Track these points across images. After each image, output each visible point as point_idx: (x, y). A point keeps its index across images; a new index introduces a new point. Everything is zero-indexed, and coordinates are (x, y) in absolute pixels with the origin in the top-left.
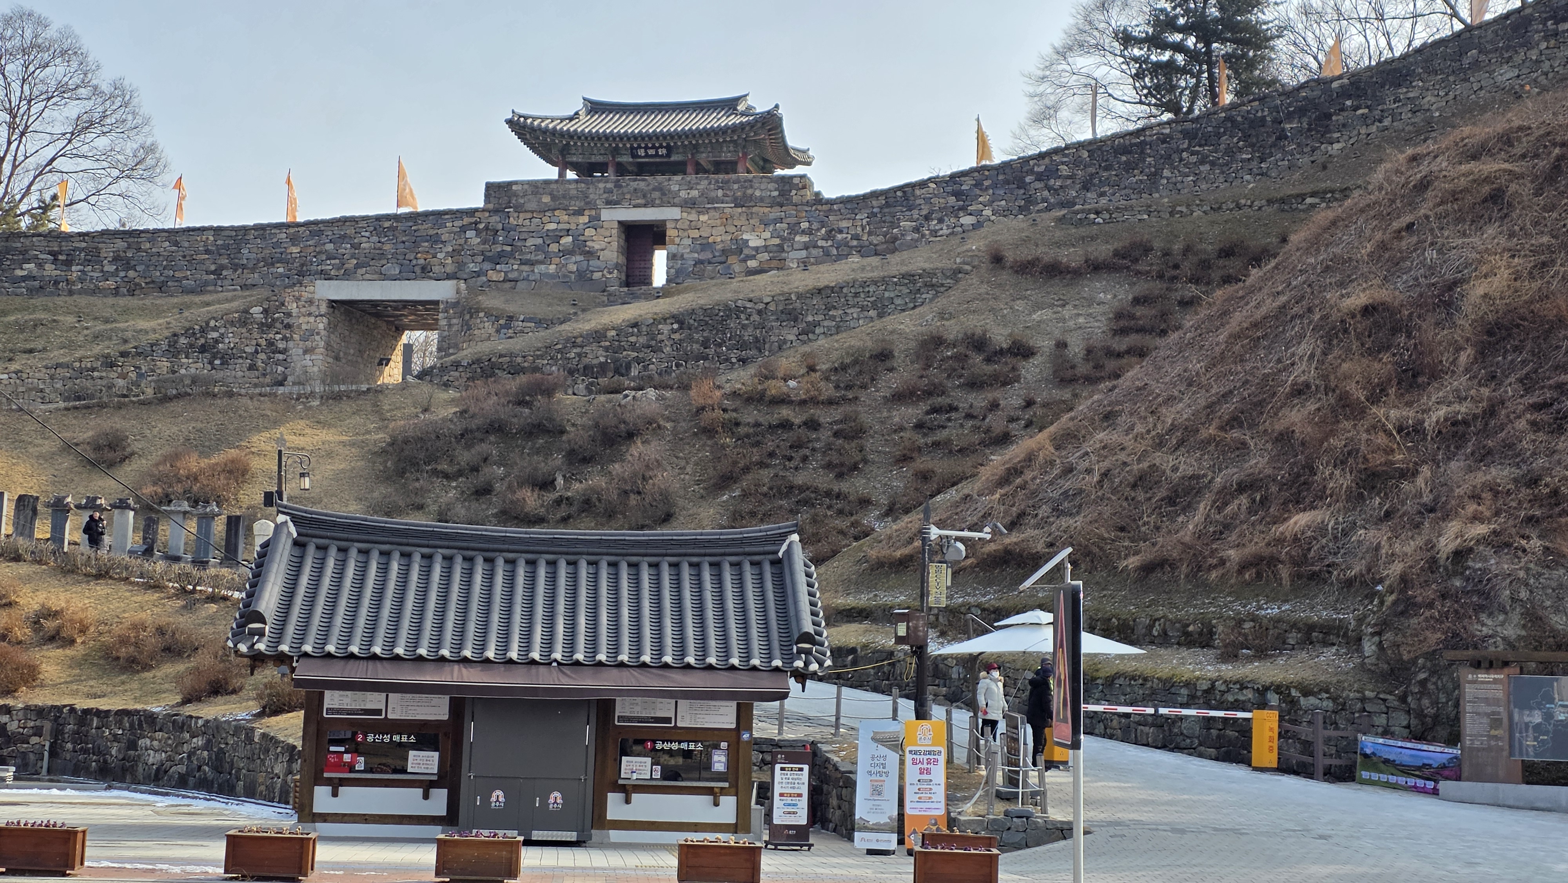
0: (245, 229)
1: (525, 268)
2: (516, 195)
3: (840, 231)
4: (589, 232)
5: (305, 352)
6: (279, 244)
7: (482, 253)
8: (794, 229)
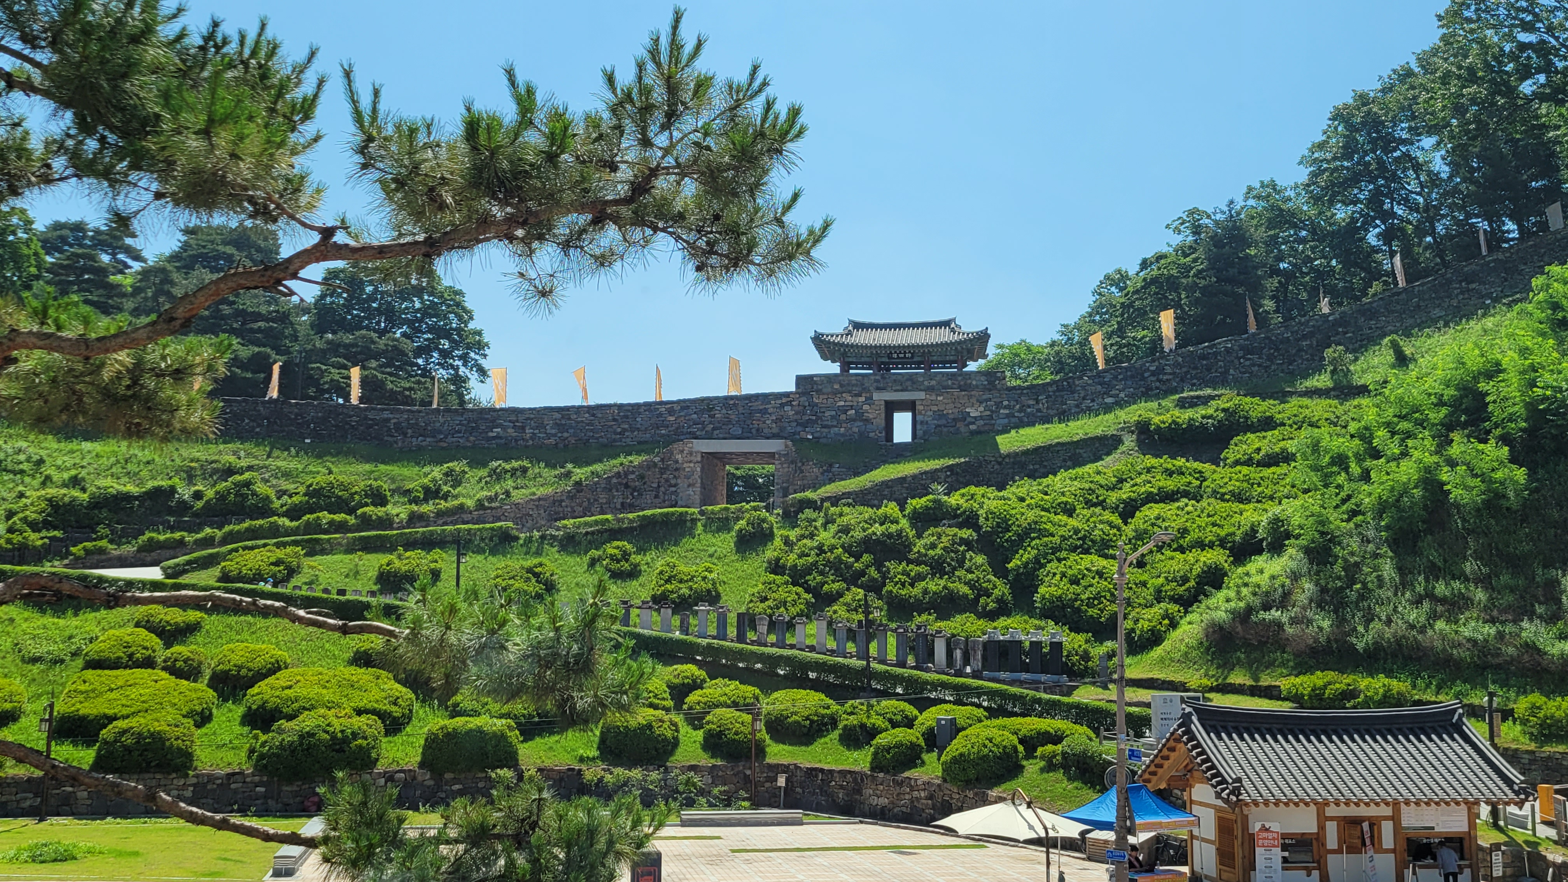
0: (638, 405)
1: (826, 430)
2: (815, 383)
3: (1029, 407)
4: (866, 407)
5: (689, 486)
6: (661, 414)
7: (796, 421)
8: (999, 405)
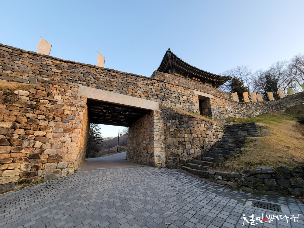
4: (191, 96)
5: (65, 131)
6: (46, 65)
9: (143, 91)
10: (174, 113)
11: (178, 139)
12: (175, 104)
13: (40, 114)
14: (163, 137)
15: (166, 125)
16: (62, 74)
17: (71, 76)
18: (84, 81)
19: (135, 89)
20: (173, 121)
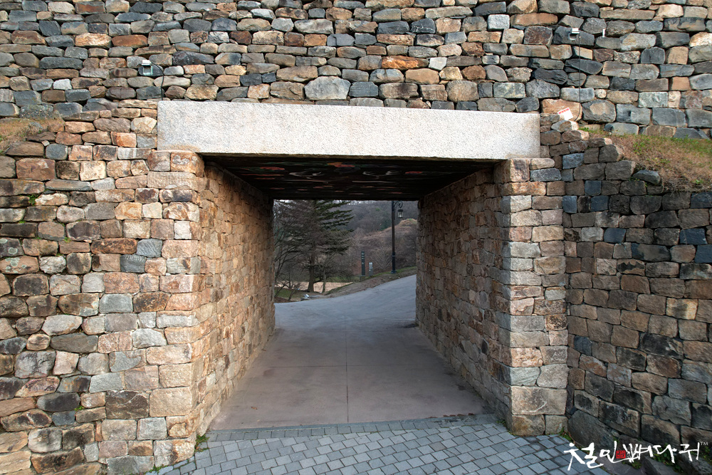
9: (457, 50)
10: (621, 176)
11: (641, 321)
12: (634, 96)
13: (47, 252)
14: (556, 294)
15: (577, 238)
16: (115, 51)
17: (146, 51)
18: (195, 62)
19: (417, 52)
20: (617, 220)
